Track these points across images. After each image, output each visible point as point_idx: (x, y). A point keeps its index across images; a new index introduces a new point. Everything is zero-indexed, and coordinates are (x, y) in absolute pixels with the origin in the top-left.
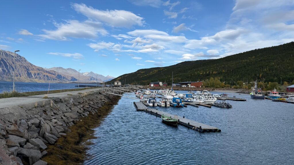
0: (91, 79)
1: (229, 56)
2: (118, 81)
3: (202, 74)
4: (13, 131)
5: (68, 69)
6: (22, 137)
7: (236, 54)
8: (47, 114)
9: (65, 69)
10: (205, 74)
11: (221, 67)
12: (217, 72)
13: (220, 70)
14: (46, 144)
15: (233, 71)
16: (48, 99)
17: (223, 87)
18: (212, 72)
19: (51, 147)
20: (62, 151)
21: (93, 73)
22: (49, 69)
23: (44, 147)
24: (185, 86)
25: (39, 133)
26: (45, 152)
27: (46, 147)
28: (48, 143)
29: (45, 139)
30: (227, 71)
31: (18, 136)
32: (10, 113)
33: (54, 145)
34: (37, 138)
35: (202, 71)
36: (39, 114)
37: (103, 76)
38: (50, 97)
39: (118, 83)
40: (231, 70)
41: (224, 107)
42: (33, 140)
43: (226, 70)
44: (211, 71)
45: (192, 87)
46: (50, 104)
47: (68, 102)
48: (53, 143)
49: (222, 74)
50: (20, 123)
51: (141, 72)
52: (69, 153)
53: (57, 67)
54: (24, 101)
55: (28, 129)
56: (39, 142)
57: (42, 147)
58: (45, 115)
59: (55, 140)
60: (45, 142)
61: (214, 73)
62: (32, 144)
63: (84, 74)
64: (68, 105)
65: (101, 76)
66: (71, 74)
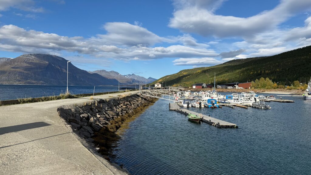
0: (133, 82)
1: (285, 52)
2: (158, 83)
3: (252, 74)
4: (72, 120)
5: (111, 72)
6: (78, 124)
7: (293, 50)
8: (93, 111)
9: (107, 72)
10: (256, 73)
11: (275, 65)
12: (270, 71)
13: (274, 69)
14: (93, 131)
15: (289, 69)
16: (93, 100)
17: (275, 88)
18: (265, 72)
19: (96, 133)
20: (104, 136)
21: (135, 75)
22: (93, 72)
23: (92, 132)
24: (232, 87)
25: (88, 123)
26: (92, 135)
27: (93, 132)
28: (94, 130)
29: (92, 128)
30: (282, 70)
31: (75, 123)
32: (69, 109)
33: (98, 131)
34: (87, 126)
35: (253, 70)
36: (88, 111)
37: (145, 78)
38: (95, 98)
39: (158, 86)
40: (287, 69)
41: (261, 109)
42: (85, 127)
43: (281, 68)
44: (263, 70)
45: (240, 88)
46: (95, 103)
47: (109, 103)
48: (98, 130)
49: (275, 73)
50: (76, 116)
51: (183, 72)
52: (109, 137)
53: (101, 70)
54: (76, 101)
55: (81, 120)
56: (89, 128)
57: (90, 132)
58: (92, 112)
59: (99, 129)
60: (92, 130)
61: (266, 72)
62: (84, 129)
63: (126, 77)
64: (109, 105)
65: (143, 78)
66: (114, 77)
